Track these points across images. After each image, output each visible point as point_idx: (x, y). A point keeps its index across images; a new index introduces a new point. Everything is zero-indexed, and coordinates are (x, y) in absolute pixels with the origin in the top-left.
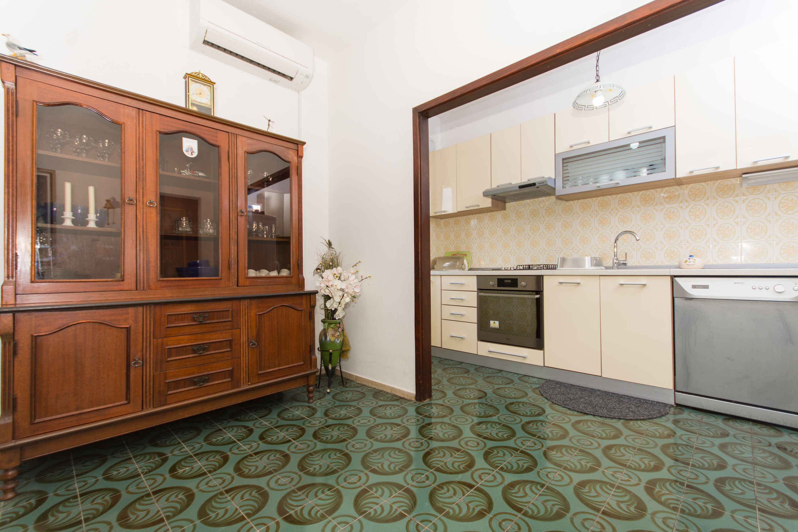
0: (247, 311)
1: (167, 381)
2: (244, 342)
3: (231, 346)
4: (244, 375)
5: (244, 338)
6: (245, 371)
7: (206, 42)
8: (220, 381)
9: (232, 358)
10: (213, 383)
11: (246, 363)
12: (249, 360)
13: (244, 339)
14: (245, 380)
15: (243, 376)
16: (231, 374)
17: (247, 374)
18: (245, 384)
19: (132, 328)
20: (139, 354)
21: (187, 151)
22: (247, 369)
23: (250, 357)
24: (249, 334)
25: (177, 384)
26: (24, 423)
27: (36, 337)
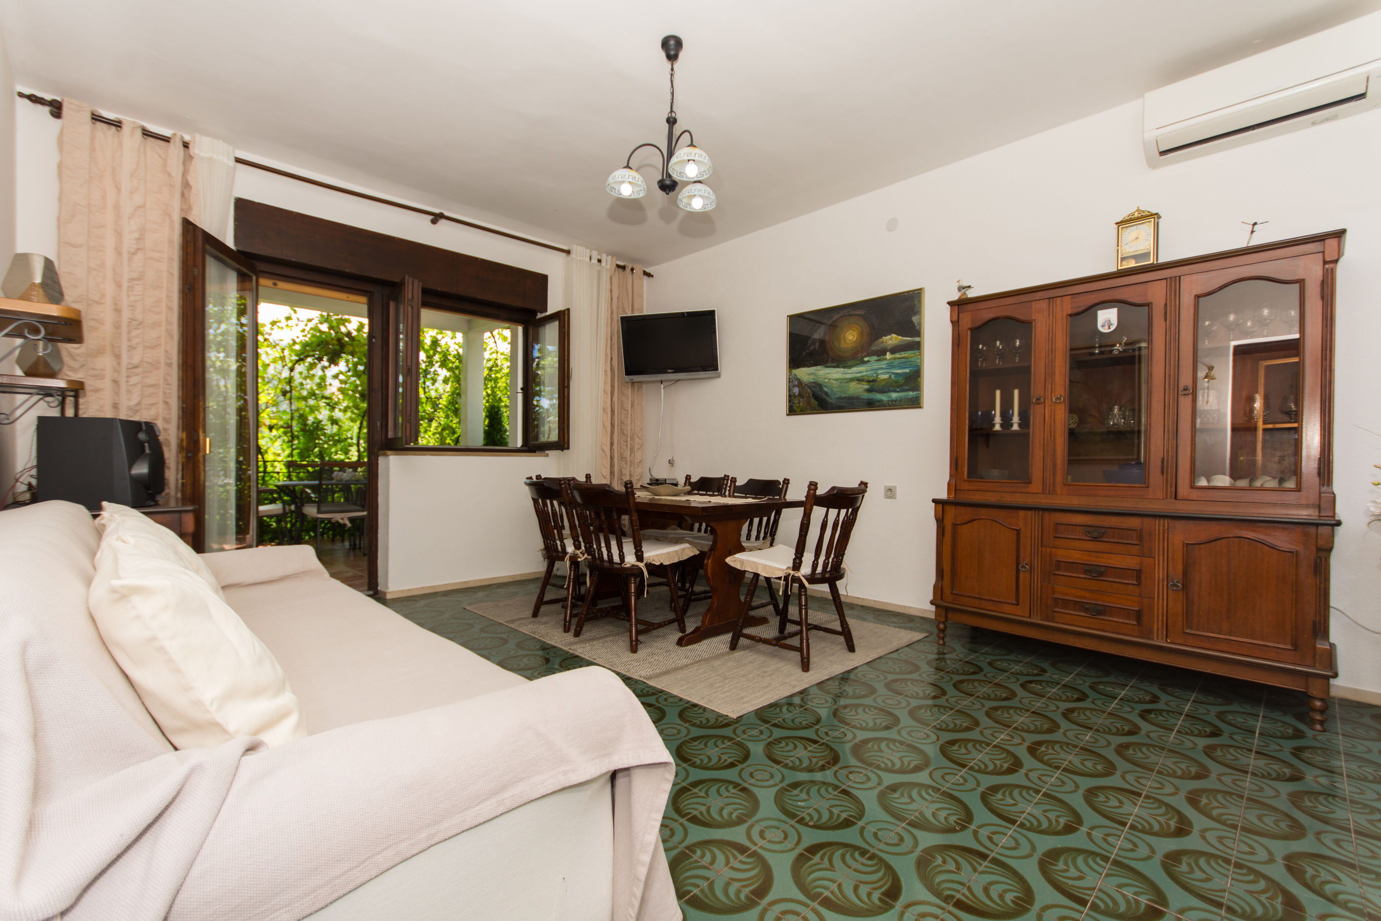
0: (1166, 535)
1: (1054, 596)
2: (1161, 578)
3: (1138, 579)
4: (1160, 626)
5: (1161, 573)
6: (1160, 619)
7: (1163, 153)
8: (1121, 620)
9: (1140, 596)
10: (1111, 619)
11: (1163, 609)
12: (1169, 607)
13: (1159, 573)
14: (1160, 632)
15: (1158, 626)
16: (1138, 616)
17: (1165, 626)
18: (1160, 638)
19: (1022, 531)
20: (1027, 560)
21: (1103, 326)
22: (1165, 618)
23: (1170, 603)
24: (1170, 569)
25: (1066, 603)
26: (947, 591)
27: (955, 525)
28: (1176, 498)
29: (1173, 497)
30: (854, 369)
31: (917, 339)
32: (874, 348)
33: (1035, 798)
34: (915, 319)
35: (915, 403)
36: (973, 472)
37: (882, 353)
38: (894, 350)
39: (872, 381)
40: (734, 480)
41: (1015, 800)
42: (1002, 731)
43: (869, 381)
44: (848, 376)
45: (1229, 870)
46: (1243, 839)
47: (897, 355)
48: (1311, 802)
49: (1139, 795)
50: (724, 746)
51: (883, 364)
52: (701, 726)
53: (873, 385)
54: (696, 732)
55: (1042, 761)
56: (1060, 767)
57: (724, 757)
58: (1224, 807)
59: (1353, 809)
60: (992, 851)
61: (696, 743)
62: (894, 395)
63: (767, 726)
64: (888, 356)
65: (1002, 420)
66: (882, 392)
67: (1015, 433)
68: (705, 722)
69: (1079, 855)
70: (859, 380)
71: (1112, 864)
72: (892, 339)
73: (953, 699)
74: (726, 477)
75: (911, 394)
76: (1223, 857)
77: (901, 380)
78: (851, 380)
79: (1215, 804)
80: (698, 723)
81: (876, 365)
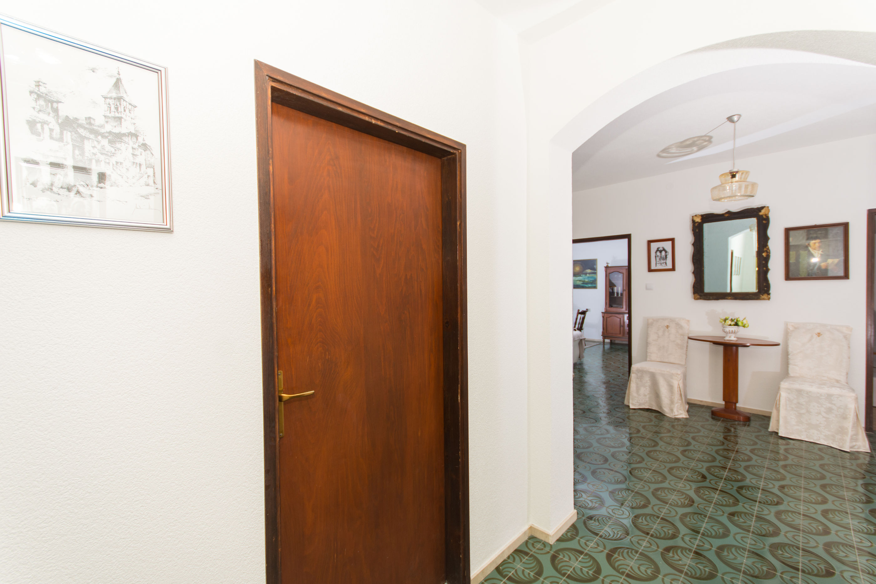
19: (621, 318)
26: (605, 333)
27: (607, 318)
30: (578, 278)
31: (596, 271)
32: (584, 272)
34: (595, 266)
35: (595, 287)
36: (611, 306)
37: (586, 274)
38: (589, 274)
39: (584, 281)
43: (582, 281)
44: (577, 279)
47: (590, 275)
51: (586, 277)
53: (584, 282)
62: (590, 285)
64: (588, 275)
65: (617, 293)
66: (586, 284)
67: (619, 297)
70: (580, 281)
72: (589, 271)
75: (594, 285)
77: (591, 281)
78: (578, 280)
81: (585, 277)
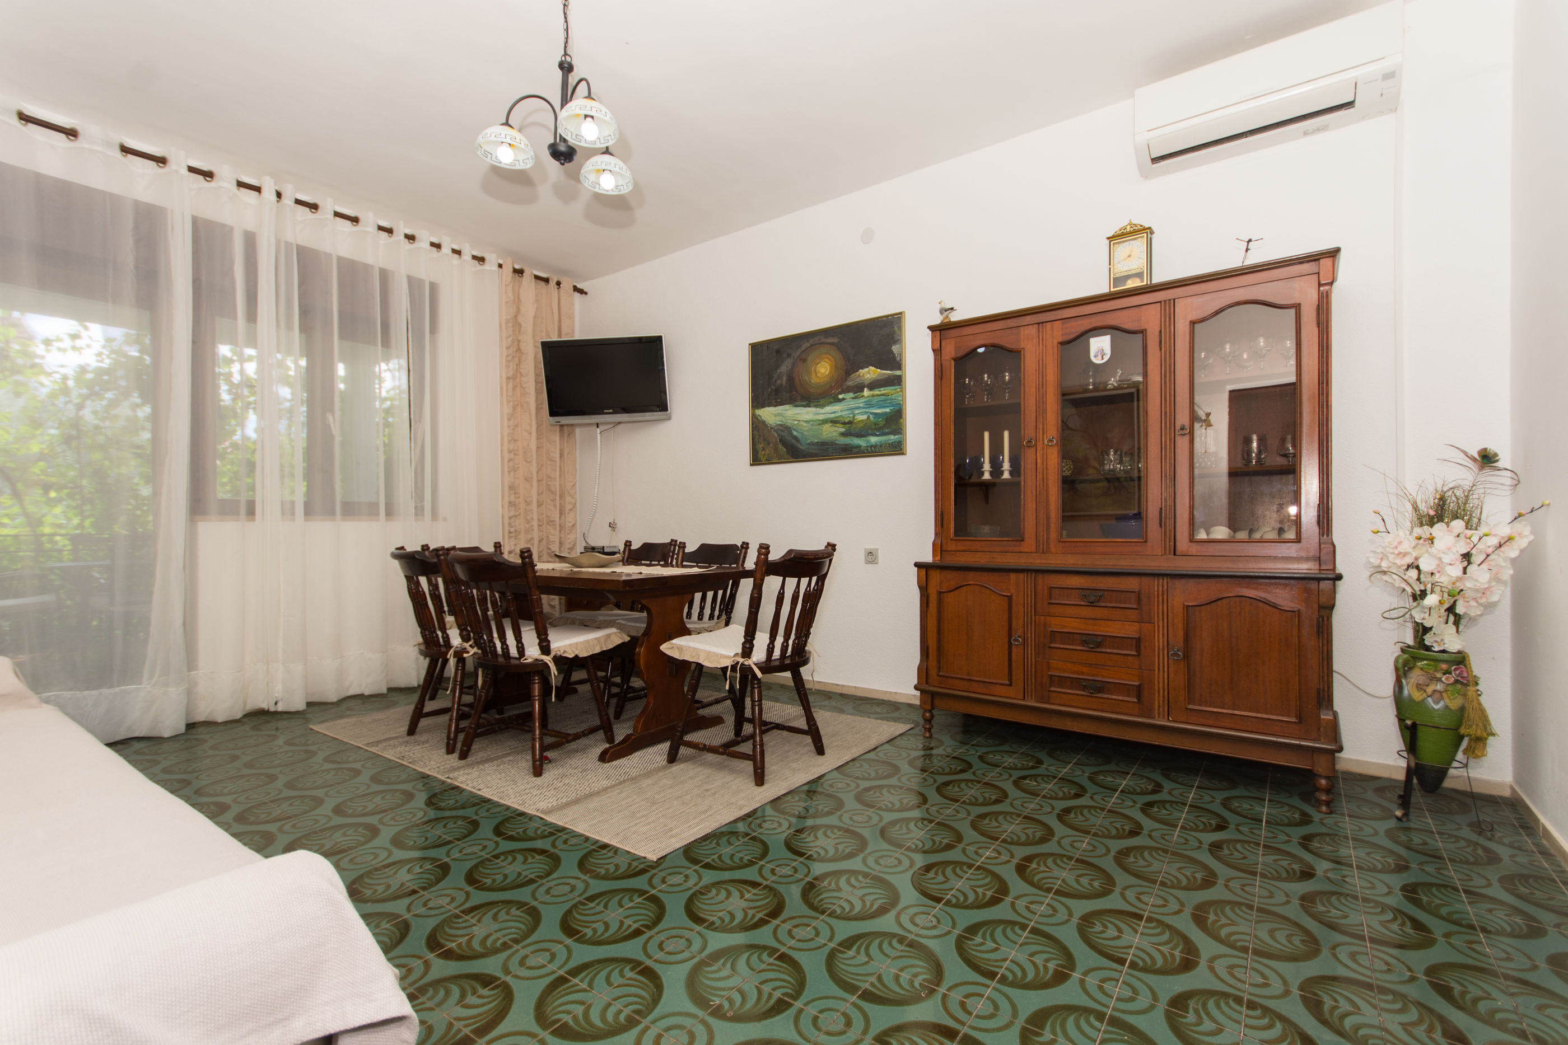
0: (1165, 597)
1: (1050, 673)
2: (1161, 647)
3: (1138, 649)
4: (1161, 702)
5: (1161, 641)
6: (1161, 694)
7: (1155, 160)
8: (1120, 698)
9: (1140, 668)
10: (1110, 696)
11: (1164, 682)
12: (1170, 680)
13: (1159, 641)
14: (1161, 709)
15: (1159, 703)
16: (1139, 691)
17: (1166, 702)
18: (1161, 717)
19: (1014, 598)
20: (1020, 631)
21: (1096, 356)
22: (1166, 693)
23: (1171, 675)
24: (1170, 636)
25: (1062, 681)
26: (933, 673)
27: (940, 593)
28: (1175, 554)
29: (1172, 553)
30: (828, 409)
31: (898, 373)
32: (850, 383)
33: (1021, 936)
34: (895, 349)
35: (897, 449)
36: (961, 530)
37: (858, 389)
38: (872, 386)
39: (850, 423)
40: (683, 546)
41: (997, 943)
42: (988, 845)
43: (844, 423)
44: (821, 417)
45: (1240, 1013)
46: (1256, 965)
47: (876, 392)
48: (1324, 906)
49: (1140, 917)
50: (631, 904)
51: (860, 403)
52: (604, 878)
53: (851, 429)
54: (597, 886)
55: (1031, 883)
56: (1052, 888)
57: (628, 922)
58: (1234, 923)
59: (1366, 910)
60: (963, 1024)
61: (592, 905)
62: (873, 440)
63: (696, 867)
64: (866, 392)
65: (991, 467)
66: (860, 436)
67: (1006, 482)
68: (612, 868)
69: (1069, 1015)
70: (834, 422)
71: (1108, 1024)
72: (870, 373)
73: (933, 808)
74: (673, 542)
75: (892, 438)
76: (1233, 995)
77: (881, 421)
78: (825, 422)
79: (1224, 921)
80: (603, 872)
81: (853, 404)
